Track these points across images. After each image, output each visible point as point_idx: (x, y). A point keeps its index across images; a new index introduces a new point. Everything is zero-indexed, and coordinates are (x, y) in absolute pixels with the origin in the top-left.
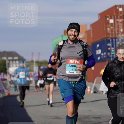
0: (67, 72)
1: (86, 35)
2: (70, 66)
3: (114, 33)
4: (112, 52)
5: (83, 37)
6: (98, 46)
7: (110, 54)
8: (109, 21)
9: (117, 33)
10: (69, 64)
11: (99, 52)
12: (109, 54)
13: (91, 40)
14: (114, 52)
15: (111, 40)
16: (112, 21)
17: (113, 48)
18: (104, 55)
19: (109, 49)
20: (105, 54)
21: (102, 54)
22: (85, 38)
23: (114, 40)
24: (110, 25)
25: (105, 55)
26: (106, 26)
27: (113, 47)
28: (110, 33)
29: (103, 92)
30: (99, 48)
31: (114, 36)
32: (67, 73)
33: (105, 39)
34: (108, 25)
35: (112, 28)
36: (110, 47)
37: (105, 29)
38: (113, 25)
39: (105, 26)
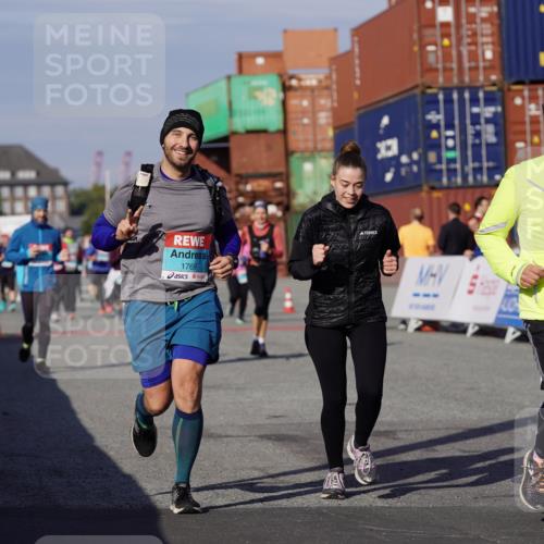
0: (165, 275)
1: (334, 76)
2: (174, 254)
3: (454, 65)
4: (448, 149)
5: (320, 81)
6: (385, 121)
7: (439, 160)
8: (433, 12)
9: (466, 65)
10: (171, 250)
11: (388, 148)
12: (432, 157)
13: (356, 95)
14: (454, 148)
15: (441, 97)
16: (445, 14)
17: (450, 133)
18: (412, 162)
19: (434, 134)
20: (415, 156)
21: (404, 159)
22: (328, 88)
23: (455, 96)
24: (438, 31)
25: (417, 163)
26: (421, 37)
27: (449, 126)
28: (440, 66)
29: (404, 322)
30: (389, 133)
31: (455, 81)
32: (166, 278)
33: (417, 91)
34: (428, 32)
35: (446, 42)
36: (437, 126)
37: (416, 48)
38: (453, 30)
39: (415, 36)
